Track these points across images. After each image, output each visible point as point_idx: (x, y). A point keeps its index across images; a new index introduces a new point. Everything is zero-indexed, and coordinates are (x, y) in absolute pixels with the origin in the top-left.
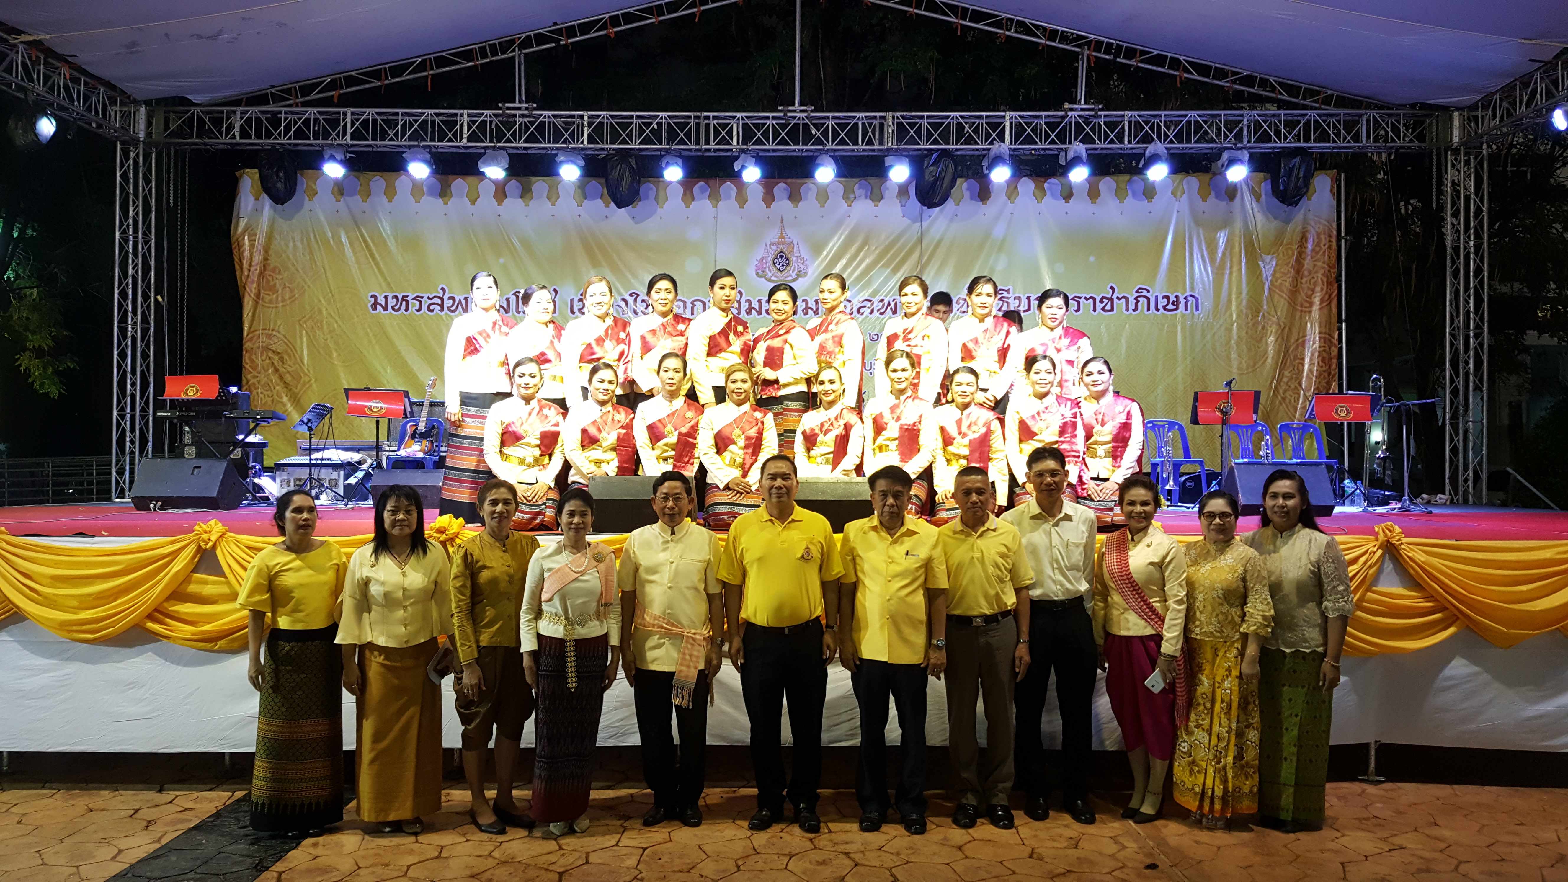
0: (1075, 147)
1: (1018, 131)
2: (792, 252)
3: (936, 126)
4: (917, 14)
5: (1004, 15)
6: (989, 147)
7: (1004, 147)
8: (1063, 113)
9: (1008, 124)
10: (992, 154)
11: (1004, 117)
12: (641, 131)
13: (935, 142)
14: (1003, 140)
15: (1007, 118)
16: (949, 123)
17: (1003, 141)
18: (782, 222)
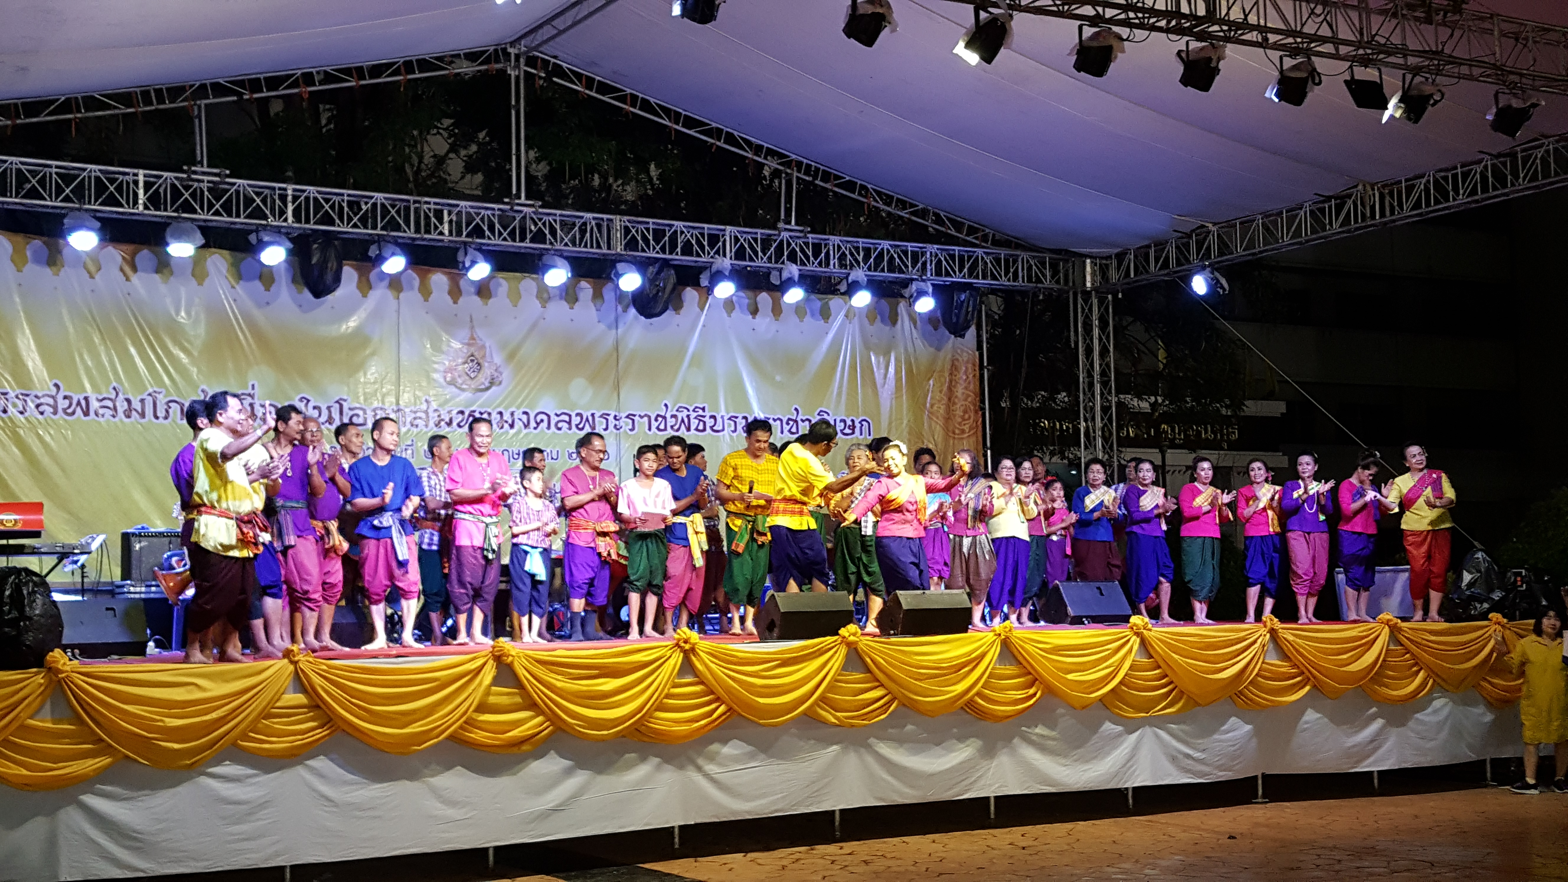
0: (788, 267)
2: (484, 356)
4: (632, 112)
5: (714, 125)
6: (711, 260)
7: (725, 263)
8: (777, 232)
9: (728, 239)
10: (714, 268)
11: (724, 230)
14: (725, 256)
15: (727, 233)
18: (471, 321)
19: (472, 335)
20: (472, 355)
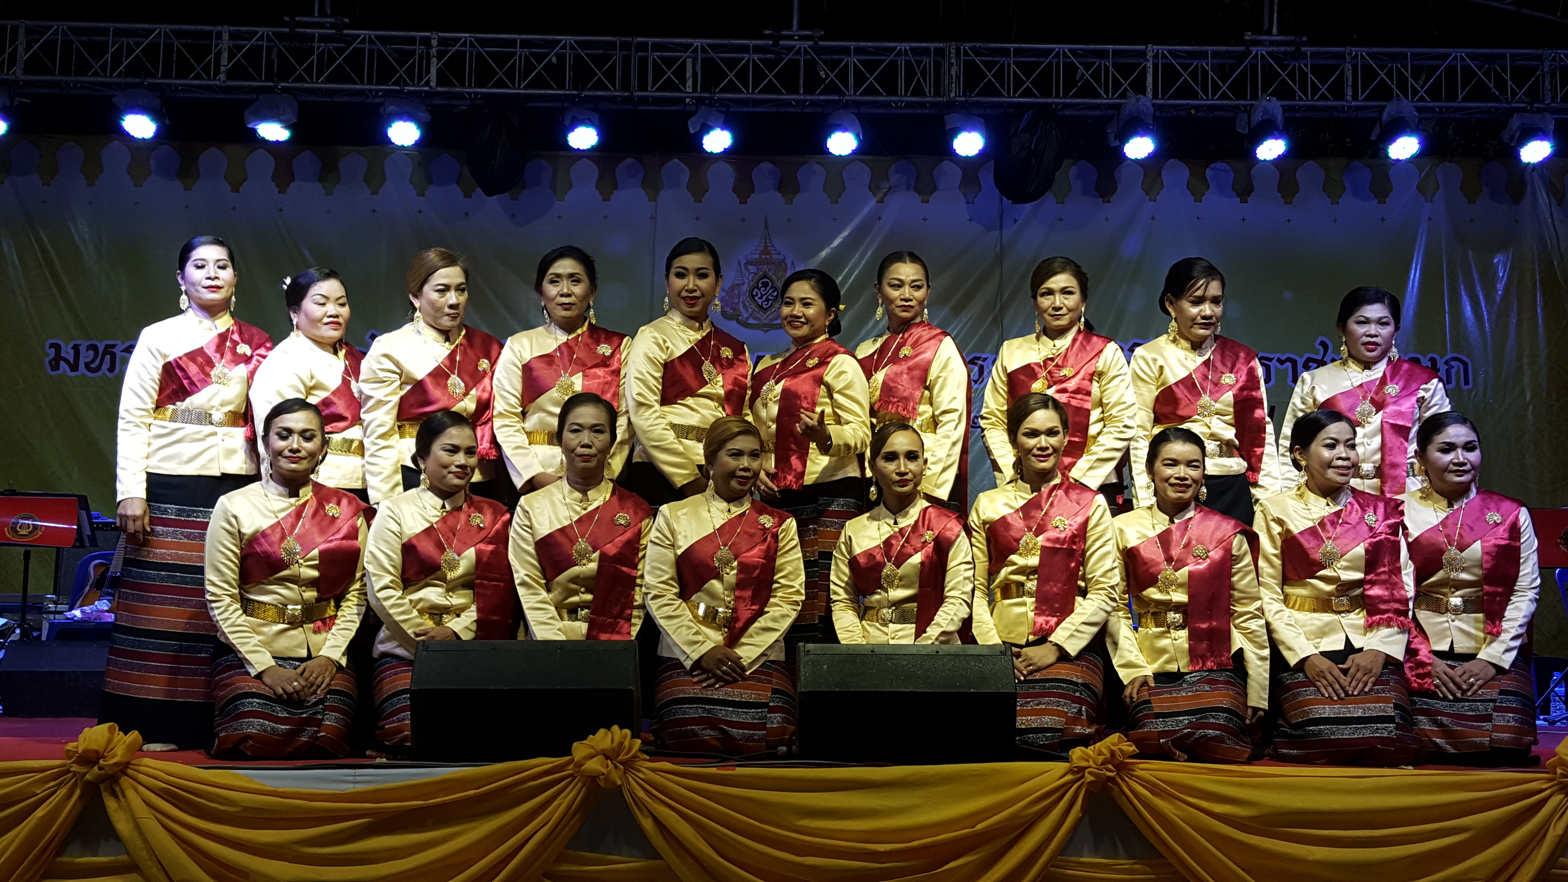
0: (1264, 103)
1: (1169, 75)
3: (1027, 69)
6: (1119, 102)
7: (1146, 102)
8: (1242, 49)
9: (1150, 65)
10: (1124, 114)
11: (1145, 53)
12: (529, 68)
13: (1027, 93)
14: (1144, 90)
15: (1151, 55)
16: (1050, 63)
17: (1144, 93)
18: (766, 228)
19: (766, 247)
20: (765, 277)
